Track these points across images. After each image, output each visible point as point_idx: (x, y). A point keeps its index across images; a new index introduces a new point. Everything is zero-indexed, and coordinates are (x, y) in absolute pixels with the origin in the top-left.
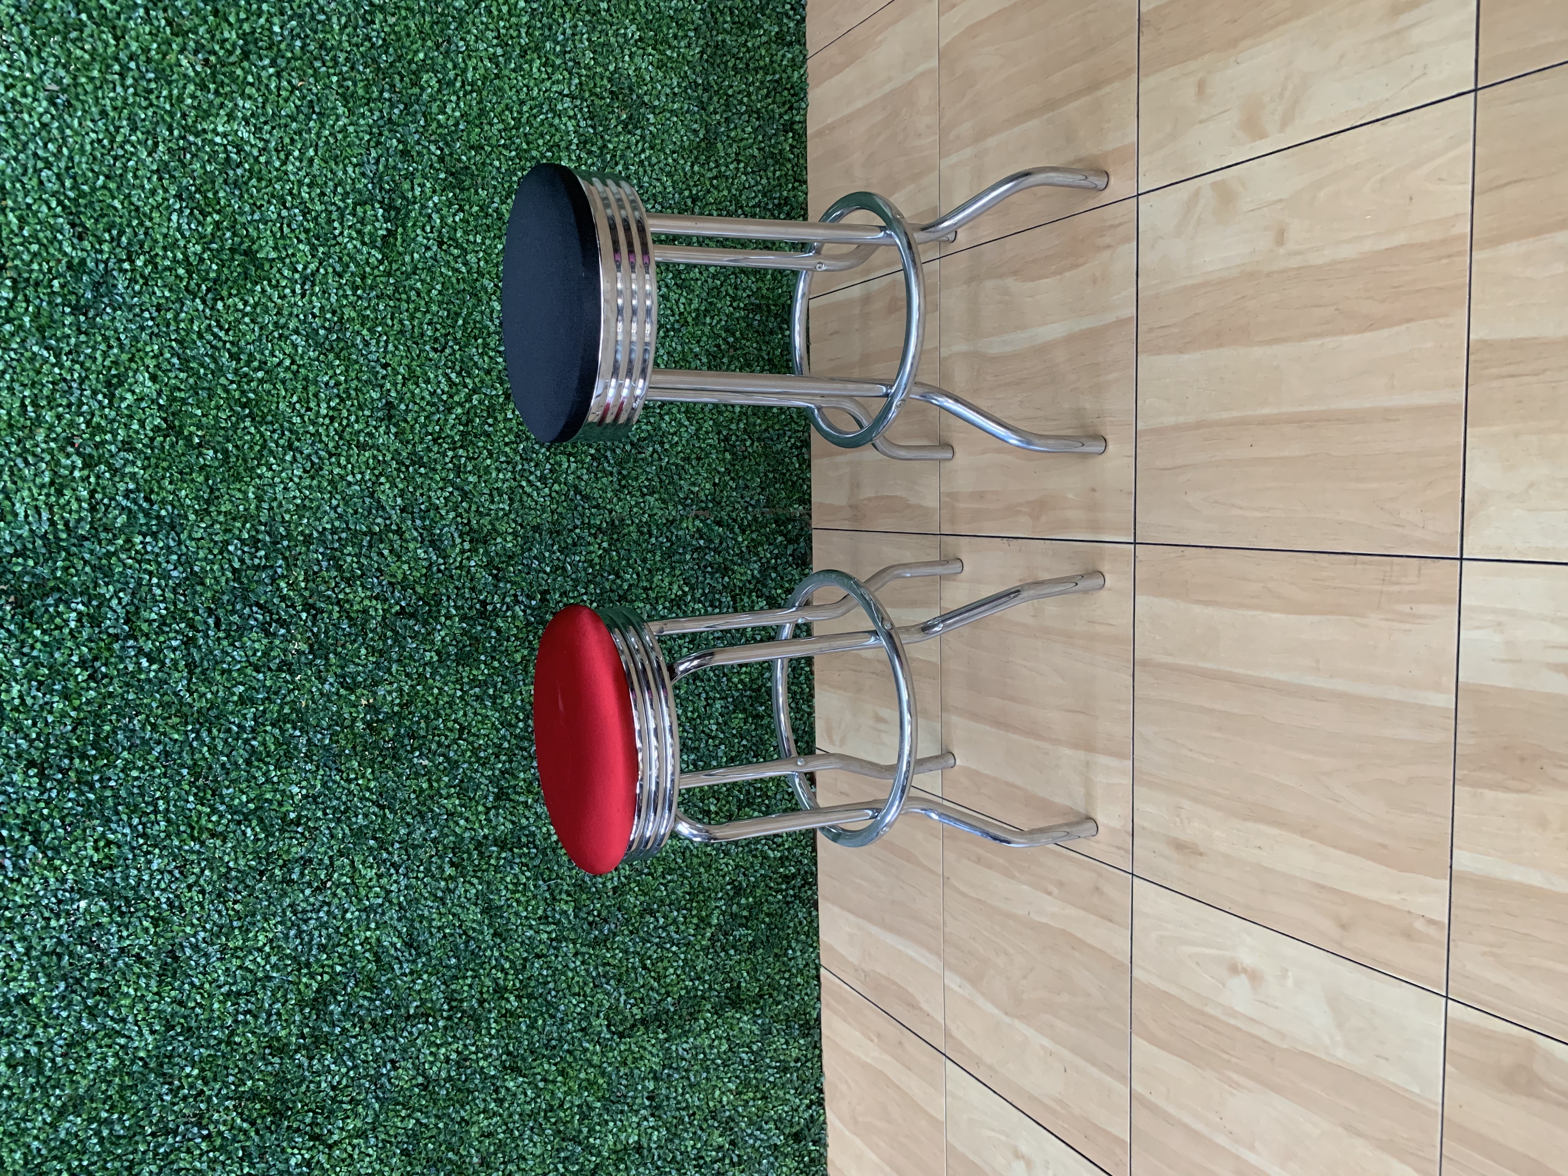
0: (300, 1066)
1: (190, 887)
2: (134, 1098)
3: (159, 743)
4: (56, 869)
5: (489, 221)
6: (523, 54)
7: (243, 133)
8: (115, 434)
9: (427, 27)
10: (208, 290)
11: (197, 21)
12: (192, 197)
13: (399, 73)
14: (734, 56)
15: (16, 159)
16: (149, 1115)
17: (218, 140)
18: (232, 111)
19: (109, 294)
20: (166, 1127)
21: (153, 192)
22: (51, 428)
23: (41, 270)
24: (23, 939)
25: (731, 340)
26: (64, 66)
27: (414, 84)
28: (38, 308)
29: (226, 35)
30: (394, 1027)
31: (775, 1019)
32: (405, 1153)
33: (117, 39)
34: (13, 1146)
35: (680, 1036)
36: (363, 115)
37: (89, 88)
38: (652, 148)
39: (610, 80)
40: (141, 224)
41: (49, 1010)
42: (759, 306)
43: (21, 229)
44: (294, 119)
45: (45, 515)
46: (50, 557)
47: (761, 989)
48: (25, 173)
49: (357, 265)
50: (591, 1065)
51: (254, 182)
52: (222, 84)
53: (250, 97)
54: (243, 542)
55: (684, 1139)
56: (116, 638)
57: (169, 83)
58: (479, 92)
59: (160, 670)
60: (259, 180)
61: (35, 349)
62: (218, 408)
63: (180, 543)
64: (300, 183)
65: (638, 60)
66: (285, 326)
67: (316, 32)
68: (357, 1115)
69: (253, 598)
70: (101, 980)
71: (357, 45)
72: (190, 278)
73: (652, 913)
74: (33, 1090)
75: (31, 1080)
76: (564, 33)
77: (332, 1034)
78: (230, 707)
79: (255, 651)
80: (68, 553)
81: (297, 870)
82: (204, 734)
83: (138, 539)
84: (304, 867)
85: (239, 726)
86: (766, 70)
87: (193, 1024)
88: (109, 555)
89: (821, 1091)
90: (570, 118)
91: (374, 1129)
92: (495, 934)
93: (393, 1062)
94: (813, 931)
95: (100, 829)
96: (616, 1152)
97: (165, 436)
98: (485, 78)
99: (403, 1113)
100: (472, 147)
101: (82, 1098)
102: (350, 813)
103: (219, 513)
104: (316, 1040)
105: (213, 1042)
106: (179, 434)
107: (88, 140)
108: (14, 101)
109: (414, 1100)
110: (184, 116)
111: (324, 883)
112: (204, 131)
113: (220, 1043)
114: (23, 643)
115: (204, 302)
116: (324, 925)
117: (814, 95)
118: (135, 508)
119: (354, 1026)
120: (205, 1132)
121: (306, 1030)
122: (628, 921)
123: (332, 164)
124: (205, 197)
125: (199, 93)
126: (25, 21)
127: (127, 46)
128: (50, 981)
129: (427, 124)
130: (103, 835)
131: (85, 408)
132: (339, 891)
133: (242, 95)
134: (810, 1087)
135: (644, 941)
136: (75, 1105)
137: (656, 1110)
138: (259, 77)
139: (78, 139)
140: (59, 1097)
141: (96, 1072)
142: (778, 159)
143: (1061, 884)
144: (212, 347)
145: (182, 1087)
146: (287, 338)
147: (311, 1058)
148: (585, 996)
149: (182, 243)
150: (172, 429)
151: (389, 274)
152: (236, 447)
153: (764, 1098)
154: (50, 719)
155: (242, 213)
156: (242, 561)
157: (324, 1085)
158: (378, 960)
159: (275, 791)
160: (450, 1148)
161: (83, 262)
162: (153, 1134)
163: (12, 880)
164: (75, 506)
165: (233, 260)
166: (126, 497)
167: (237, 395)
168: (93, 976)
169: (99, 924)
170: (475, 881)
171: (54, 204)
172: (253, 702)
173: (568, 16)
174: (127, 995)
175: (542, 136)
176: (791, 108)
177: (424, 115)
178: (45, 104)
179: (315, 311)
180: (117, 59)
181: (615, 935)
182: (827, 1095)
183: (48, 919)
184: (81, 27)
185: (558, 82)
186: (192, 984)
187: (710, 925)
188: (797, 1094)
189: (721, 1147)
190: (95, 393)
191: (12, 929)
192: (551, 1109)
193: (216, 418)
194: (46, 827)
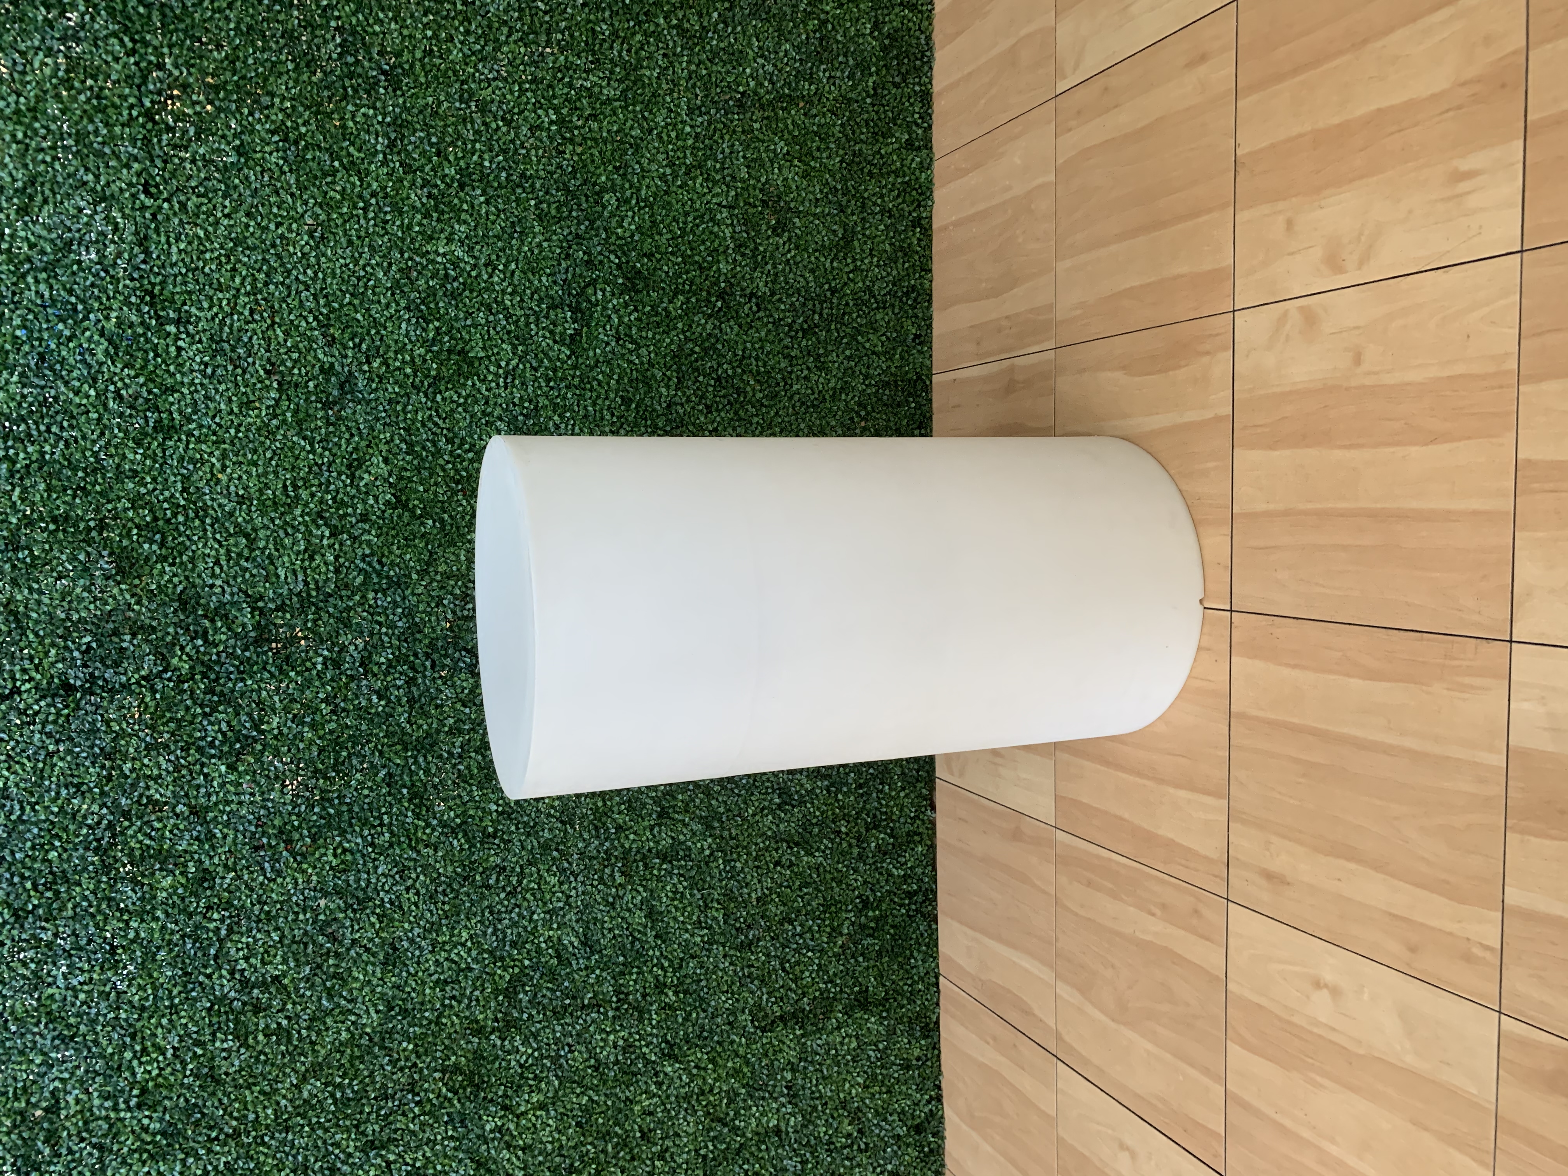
0: (494, 1046)
1: (408, 890)
2: (362, 1067)
3: (384, 766)
4: (304, 871)
5: (658, 319)
6: (687, 174)
7: (459, 253)
8: (355, 509)
9: (608, 154)
10: (429, 385)
11: (423, 161)
12: (417, 307)
13: (586, 196)
14: (869, 163)
15: (282, 283)
16: (373, 1082)
17: (439, 259)
18: (451, 234)
19: (352, 392)
20: (386, 1093)
21: (388, 306)
22: (306, 505)
23: (300, 375)
24: (277, 929)
25: (863, 413)
26: (321, 207)
27: (596, 202)
28: (297, 405)
29: (447, 171)
30: (571, 1014)
31: (900, 1021)
32: (579, 1124)
33: (361, 180)
34: (266, 1103)
35: (814, 1033)
36: (554, 232)
37: (339, 222)
38: (797, 248)
39: (761, 190)
40: (378, 332)
41: (297, 990)
42: (888, 383)
43: (286, 341)
44: (499, 239)
45: (300, 578)
46: (303, 611)
47: (887, 993)
48: (289, 295)
49: (550, 360)
50: (737, 1055)
51: (467, 293)
52: (443, 213)
53: (465, 222)
54: (455, 597)
55: (817, 1126)
56: (352, 678)
57: (401, 214)
58: (651, 208)
59: (387, 705)
60: (471, 291)
61: (295, 439)
62: (436, 484)
63: (404, 598)
64: (504, 292)
65: (785, 171)
66: (491, 414)
67: (516, 163)
68: (540, 1090)
69: (462, 643)
70: (337, 966)
71: (552, 173)
72: (415, 376)
73: (791, 922)
74: (283, 1056)
75: (283, 1048)
76: (723, 152)
77: (521, 1019)
78: (442, 736)
79: (464, 688)
80: (318, 609)
81: (494, 877)
82: (421, 759)
83: (371, 595)
84: (499, 874)
85: (449, 752)
86: (896, 173)
87: (410, 1007)
88: (348, 609)
89: (939, 1088)
90: (727, 226)
91: (554, 1104)
92: (656, 937)
93: (570, 1046)
94: (933, 942)
95: (338, 839)
96: (757, 1134)
97: (394, 509)
98: (655, 195)
99: (578, 1091)
100: (645, 255)
101: (320, 1064)
102: (538, 828)
103: (437, 573)
104: (508, 1025)
105: (425, 1022)
106: (405, 506)
107: (338, 265)
108: (282, 237)
109: (587, 1080)
110: (413, 241)
111: (515, 888)
112: (428, 252)
113: (430, 1023)
114: (281, 681)
115: (426, 396)
116: (515, 924)
117: (938, 194)
118: (369, 569)
119: (538, 1013)
120: (417, 1099)
121: (500, 1015)
122: (769, 928)
123: (530, 275)
124: (429, 308)
125: (425, 222)
126: (291, 171)
127: (369, 185)
128: (297, 966)
129: (608, 237)
130: (340, 843)
131: (332, 487)
132: (528, 896)
133: (458, 222)
134: (929, 1084)
135: (784, 946)
136: (316, 1070)
137: (793, 1097)
138: (473, 207)
139: (330, 265)
140: (303, 1064)
141: (333, 1043)
142: (907, 252)
143: (1164, 907)
144: (434, 433)
145: (399, 1060)
146: (492, 423)
147: (503, 1040)
148: (733, 993)
149: (409, 347)
150: (400, 503)
151: (575, 367)
152: (450, 516)
153: (889, 1092)
154: (301, 746)
155: (457, 319)
156: (454, 612)
157: (513, 1063)
158: (559, 957)
159: (477, 808)
160: (616, 1124)
161: (332, 365)
162: (375, 1098)
163: (270, 880)
164: (323, 569)
165: (449, 359)
166: (363, 560)
167: (452, 473)
168: (331, 962)
169: (335, 919)
170: (641, 889)
171: (311, 319)
172: (460, 732)
173: (727, 137)
174: (356, 979)
175: (703, 242)
176: (919, 206)
177: (605, 229)
178: (306, 238)
179: (516, 401)
180: (360, 196)
181: (759, 940)
182: (945, 1093)
183: (297, 914)
184: (334, 172)
185: (718, 195)
186: (408, 972)
187: (841, 934)
188: (918, 1090)
189: (849, 1135)
190: (340, 474)
191: (269, 920)
192: (703, 1093)
193: (435, 493)
194: (296, 836)
